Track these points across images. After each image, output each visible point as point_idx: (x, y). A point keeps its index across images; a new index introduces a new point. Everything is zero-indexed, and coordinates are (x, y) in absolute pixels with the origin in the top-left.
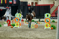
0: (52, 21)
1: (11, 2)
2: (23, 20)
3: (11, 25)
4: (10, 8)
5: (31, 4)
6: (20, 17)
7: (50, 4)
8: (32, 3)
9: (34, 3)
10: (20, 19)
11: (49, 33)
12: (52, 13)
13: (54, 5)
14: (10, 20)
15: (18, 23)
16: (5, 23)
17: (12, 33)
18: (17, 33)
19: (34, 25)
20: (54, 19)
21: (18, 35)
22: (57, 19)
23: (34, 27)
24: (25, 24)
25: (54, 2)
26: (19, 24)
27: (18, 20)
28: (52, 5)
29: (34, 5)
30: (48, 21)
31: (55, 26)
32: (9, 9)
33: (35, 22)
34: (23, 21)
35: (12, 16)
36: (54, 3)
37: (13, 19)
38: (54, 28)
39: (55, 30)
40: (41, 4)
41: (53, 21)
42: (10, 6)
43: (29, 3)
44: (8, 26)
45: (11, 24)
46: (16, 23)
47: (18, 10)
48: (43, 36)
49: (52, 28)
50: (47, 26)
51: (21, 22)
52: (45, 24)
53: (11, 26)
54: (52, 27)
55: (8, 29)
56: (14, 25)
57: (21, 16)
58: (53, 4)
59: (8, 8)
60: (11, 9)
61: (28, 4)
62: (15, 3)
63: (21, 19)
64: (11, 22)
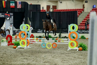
0: (80, 37)
1: (12, 5)
2: (32, 35)
3: (12, 44)
4: (12, 15)
5: (45, 9)
6: (28, 30)
7: (77, 8)
8: (48, 7)
9: (51, 7)
10: (27, 34)
11: (76, 56)
12: (81, 24)
13: (83, 10)
14: (11, 35)
15: (24, 40)
16: (3, 41)
17: (15, 56)
18: (23, 57)
19: (51, 44)
20: (84, 33)
21: (24, 60)
22: (88, 33)
23: (51, 47)
24: (36, 42)
25: (84, 5)
26: (26, 41)
27: (24, 35)
28: (80, 10)
29: (51, 10)
30: (74, 37)
31: (86, 46)
32: (10, 17)
33: (53, 38)
34: (33, 37)
35: (15, 29)
36: (84, 7)
37: (17, 34)
38: (83, 48)
39: (84, 52)
40: (63, 9)
41: (83, 38)
42: (11, 12)
43: (43, 8)
44: (8, 45)
45: (13, 41)
46: (22, 40)
47: (24, 19)
48: (65, 62)
49: (81, 48)
50: (72, 45)
51: (29, 38)
52: (70, 42)
53: (13, 46)
54: (81, 46)
55: (8, 50)
56: (18, 44)
57: (30, 28)
58: (82, 8)
59: (9, 15)
60: (12, 17)
61: (41, 9)
62: (19, 6)
63: (29, 33)
64: (14, 39)
